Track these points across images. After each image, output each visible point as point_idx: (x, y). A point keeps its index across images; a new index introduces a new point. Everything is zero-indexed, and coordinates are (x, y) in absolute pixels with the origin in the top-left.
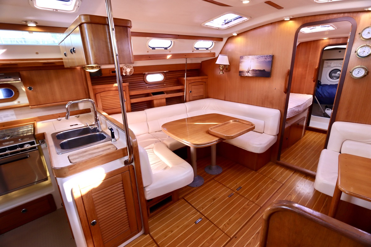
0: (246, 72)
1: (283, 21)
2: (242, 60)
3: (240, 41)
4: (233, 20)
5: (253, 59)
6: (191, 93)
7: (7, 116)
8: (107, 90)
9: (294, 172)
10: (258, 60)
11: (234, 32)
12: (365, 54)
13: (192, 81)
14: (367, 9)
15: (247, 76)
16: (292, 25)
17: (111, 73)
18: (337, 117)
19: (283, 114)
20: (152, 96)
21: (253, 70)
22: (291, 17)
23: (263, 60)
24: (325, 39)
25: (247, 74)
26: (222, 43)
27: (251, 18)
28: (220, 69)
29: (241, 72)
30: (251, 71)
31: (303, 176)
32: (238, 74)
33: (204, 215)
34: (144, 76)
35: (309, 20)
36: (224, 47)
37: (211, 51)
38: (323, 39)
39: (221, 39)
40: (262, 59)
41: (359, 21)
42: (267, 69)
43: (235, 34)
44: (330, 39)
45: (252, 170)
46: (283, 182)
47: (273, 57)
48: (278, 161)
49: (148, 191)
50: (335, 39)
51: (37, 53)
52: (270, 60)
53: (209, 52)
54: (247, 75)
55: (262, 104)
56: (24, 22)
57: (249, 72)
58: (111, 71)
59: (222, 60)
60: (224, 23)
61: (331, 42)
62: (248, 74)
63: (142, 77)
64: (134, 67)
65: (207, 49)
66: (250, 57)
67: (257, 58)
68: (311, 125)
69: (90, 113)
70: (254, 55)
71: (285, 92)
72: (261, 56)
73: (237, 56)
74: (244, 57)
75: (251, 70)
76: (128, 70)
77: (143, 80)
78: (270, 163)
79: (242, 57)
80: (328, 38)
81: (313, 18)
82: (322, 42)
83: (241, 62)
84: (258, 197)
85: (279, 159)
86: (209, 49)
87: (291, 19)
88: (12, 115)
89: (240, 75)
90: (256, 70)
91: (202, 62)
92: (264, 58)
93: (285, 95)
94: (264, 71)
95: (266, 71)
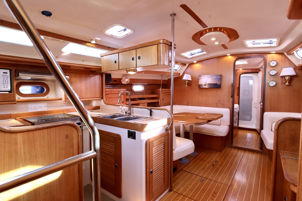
1: (226, 56)
2: (200, 78)
3: (197, 66)
4: (196, 53)
5: (208, 77)
6: (163, 101)
7: (41, 107)
8: (113, 92)
9: (245, 151)
11: (194, 61)
12: (274, 74)
13: (164, 92)
14: (270, 52)
16: (230, 58)
17: (113, 82)
18: (265, 110)
19: (232, 111)
20: (138, 100)
21: (209, 84)
22: (231, 54)
24: (241, 69)
26: (185, 67)
27: (208, 52)
28: (185, 83)
29: (200, 85)
31: (251, 153)
32: (198, 87)
33: (203, 177)
34: (131, 87)
35: (241, 56)
36: (186, 70)
37: (178, 72)
38: (239, 70)
39: (185, 65)
40: (215, 77)
41: (267, 58)
42: (218, 83)
43: (195, 62)
44: (243, 69)
45: (218, 151)
46: (241, 156)
47: (221, 76)
48: (231, 145)
49: (175, 153)
50: (246, 70)
51: (83, 61)
52: (220, 77)
53: (177, 72)
54: (204, 87)
55: (216, 106)
56: (90, 40)
58: (113, 80)
59: (187, 77)
60: (190, 55)
61: (244, 71)
63: (130, 87)
64: (130, 79)
65: (176, 70)
66: (206, 76)
67: (211, 77)
68: (240, 126)
69: (100, 110)
70: (209, 75)
71: (232, 97)
72: (214, 75)
73: (196, 75)
74: (201, 76)
75: (207, 84)
76: (127, 80)
77: (130, 89)
78: (227, 147)
79: (200, 76)
80: (242, 69)
81: (243, 55)
82: (238, 71)
83: (200, 79)
84: (231, 165)
85: (232, 143)
86: (177, 70)
87: (231, 55)
88: (45, 107)
89: (199, 87)
90: (211, 84)
91: (168, 79)
92: (216, 76)
93: (231, 99)
94: (216, 84)
95: (217, 84)
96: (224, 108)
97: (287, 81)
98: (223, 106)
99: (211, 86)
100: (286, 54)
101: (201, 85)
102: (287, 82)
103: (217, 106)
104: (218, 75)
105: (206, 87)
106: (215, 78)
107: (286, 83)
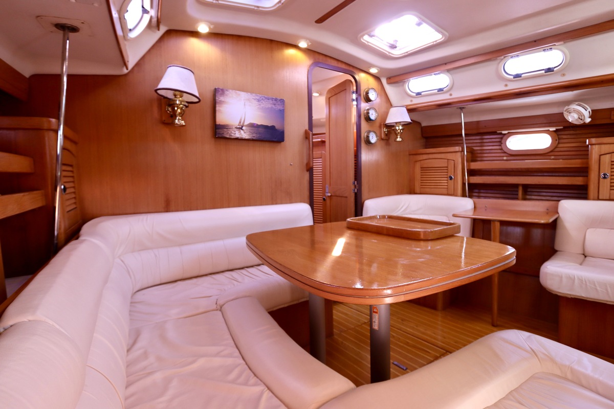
0: (236, 128)
2: (222, 98)
5: (248, 100)
10: (260, 105)
12: (374, 117)
15: (237, 139)
21: (252, 126)
23: (270, 106)
25: (237, 132)
30: (247, 126)
41: (360, 78)
42: (278, 125)
43: (203, 28)
47: (283, 102)
52: (280, 107)
54: (237, 134)
57: (241, 128)
62: (240, 132)
66: (243, 95)
67: (259, 101)
70: (252, 92)
71: (307, 170)
72: (266, 98)
74: (225, 92)
75: (246, 123)
79: (222, 90)
83: (222, 102)
92: (271, 101)
93: (307, 175)
94: (273, 127)
95: (276, 129)
96: (291, 202)
97: (399, 135)
98: (289, 198)
99: (260, 133)
100: (384, 81)
101: (224, 127)
102: (399, 137)
103: (274, 201)
104: (276, 100)
105: (244, 135)
106: (268, 108)
107: (397, 138)
